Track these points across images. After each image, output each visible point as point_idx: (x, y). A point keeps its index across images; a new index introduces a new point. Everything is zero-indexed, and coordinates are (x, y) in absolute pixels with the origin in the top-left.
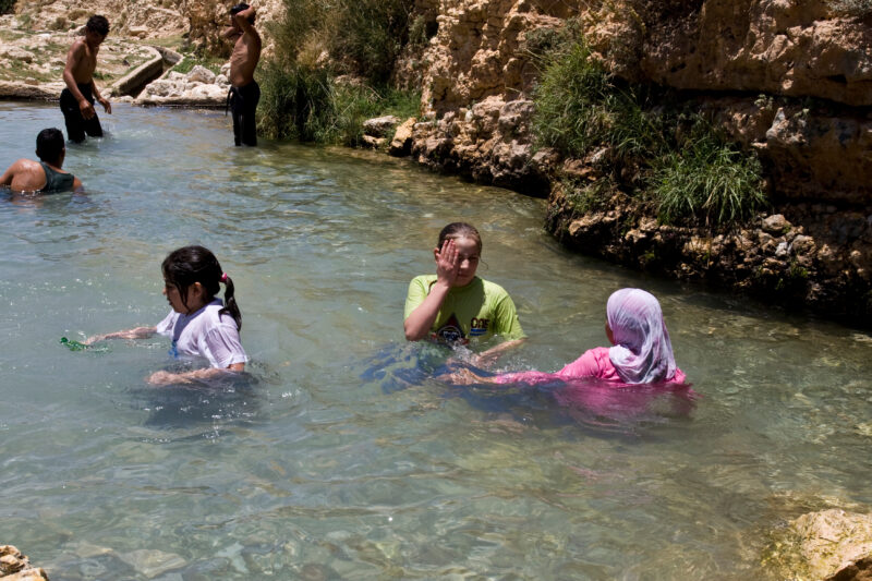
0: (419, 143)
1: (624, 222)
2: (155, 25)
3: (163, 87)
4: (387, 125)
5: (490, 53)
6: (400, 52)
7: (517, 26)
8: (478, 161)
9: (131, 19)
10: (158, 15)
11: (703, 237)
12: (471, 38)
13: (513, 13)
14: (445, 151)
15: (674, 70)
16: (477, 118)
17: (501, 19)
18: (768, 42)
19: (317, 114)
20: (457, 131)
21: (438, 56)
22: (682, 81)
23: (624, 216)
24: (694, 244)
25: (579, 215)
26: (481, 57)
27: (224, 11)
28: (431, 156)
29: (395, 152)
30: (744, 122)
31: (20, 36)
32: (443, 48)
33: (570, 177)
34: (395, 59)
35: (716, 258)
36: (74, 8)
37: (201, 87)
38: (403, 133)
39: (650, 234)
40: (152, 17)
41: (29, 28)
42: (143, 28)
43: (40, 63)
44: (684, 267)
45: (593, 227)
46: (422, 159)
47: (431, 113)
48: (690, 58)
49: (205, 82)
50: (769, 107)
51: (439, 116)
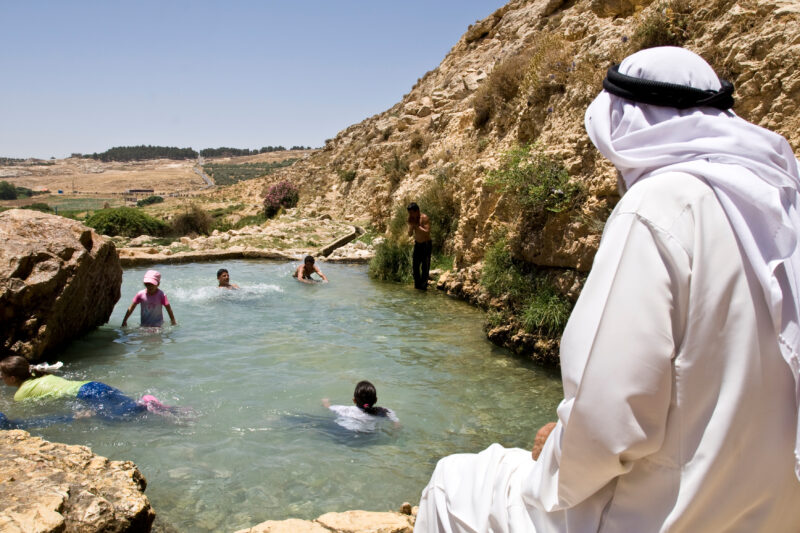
0: (448, 284)
1: (514, 330)
2: (358, 214)
3: (342, 251)
4: (436, 274)
5: (479, 240)
6: (446, 237)
7: (489, 227)
8: (472, 295)
9: (347, 211)
10: (360, 209)
11: (544, 340)
12: (472, 232)
13: (488, 221)
14: (459, 288)
15: (535, 256)
16: (473, 273)
17: (484, 223)
18: (571, 244)
19: (403, 268)
20: (465, 279)
21: (458, 241)
22: (539, 261)
23: (513, 329)
24: (540, 344)
25: (493, 327)
26: (475, 242)
27: (385, 209)
28: (452, 291)
29: (439, 288)
30: (563, 283)
31: (292, 221)
32: (460, 236)
33: (493, 307)
34: (443, 241)
35: (549, 351)
36: (321, 206)
37: (360, 251)
38: (443, 278)
39: (521, 338)
40: (357, 210)
41: (298, 217)
42: (352, 216)
43: (288, 239)
44: (535, 355)
45: (500, 333)
46: (449, 293)
47: (455, 269)
48: (542, 250)
49: (361, 248)
50: (571, 276)
51: (458, 271)
